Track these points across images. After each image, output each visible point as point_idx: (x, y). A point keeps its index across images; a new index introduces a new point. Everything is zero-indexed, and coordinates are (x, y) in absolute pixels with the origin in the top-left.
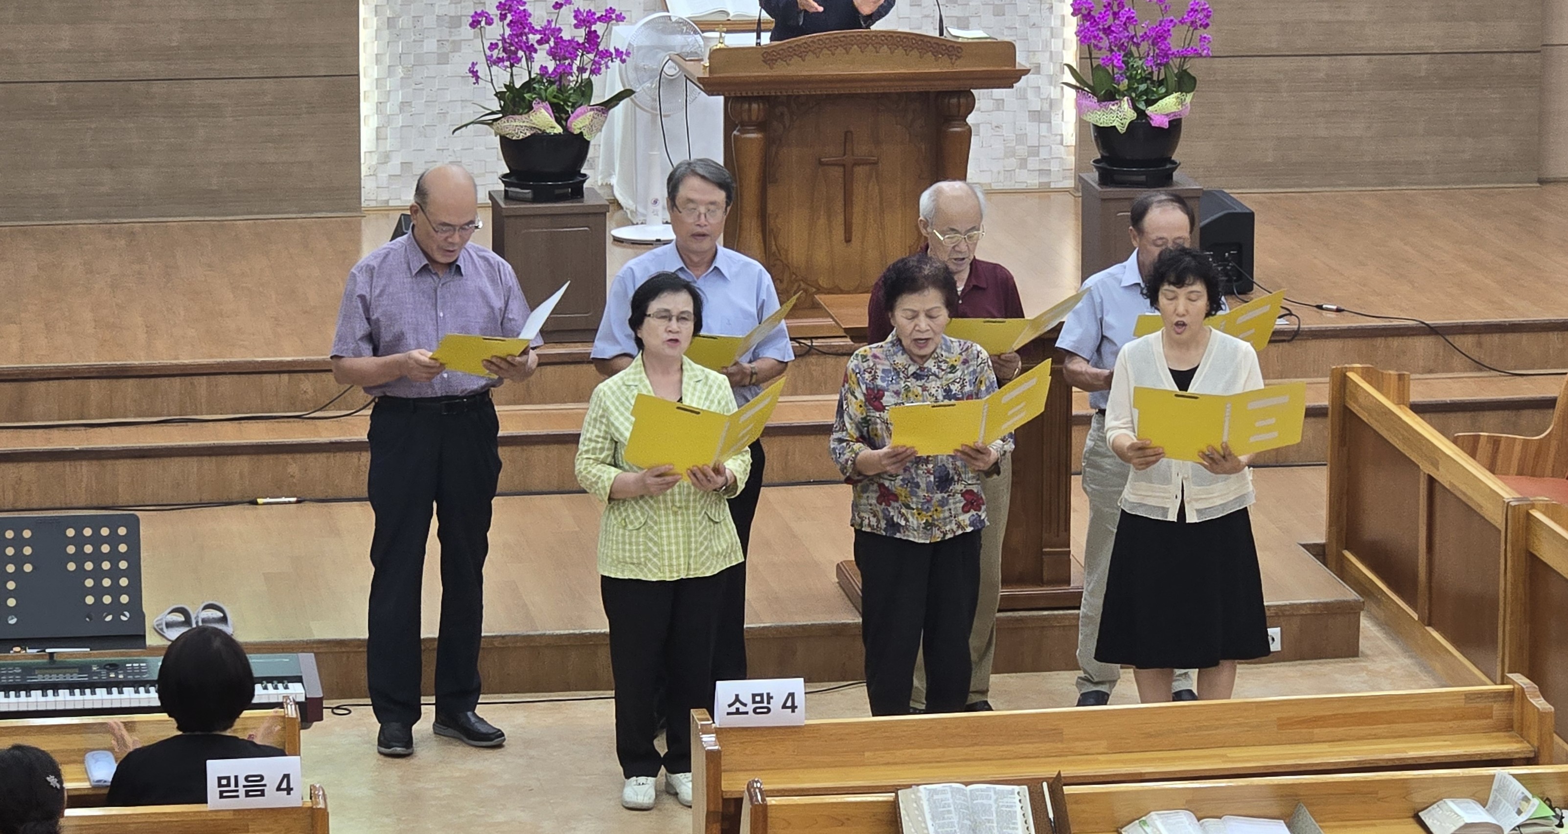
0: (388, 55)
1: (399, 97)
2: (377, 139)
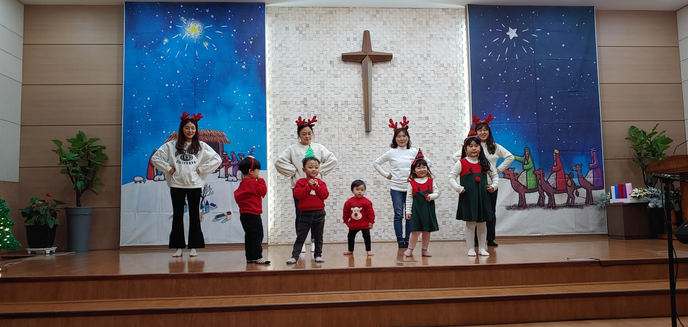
0: (277, 201)
1: (280, 213)
2: (274, 225)
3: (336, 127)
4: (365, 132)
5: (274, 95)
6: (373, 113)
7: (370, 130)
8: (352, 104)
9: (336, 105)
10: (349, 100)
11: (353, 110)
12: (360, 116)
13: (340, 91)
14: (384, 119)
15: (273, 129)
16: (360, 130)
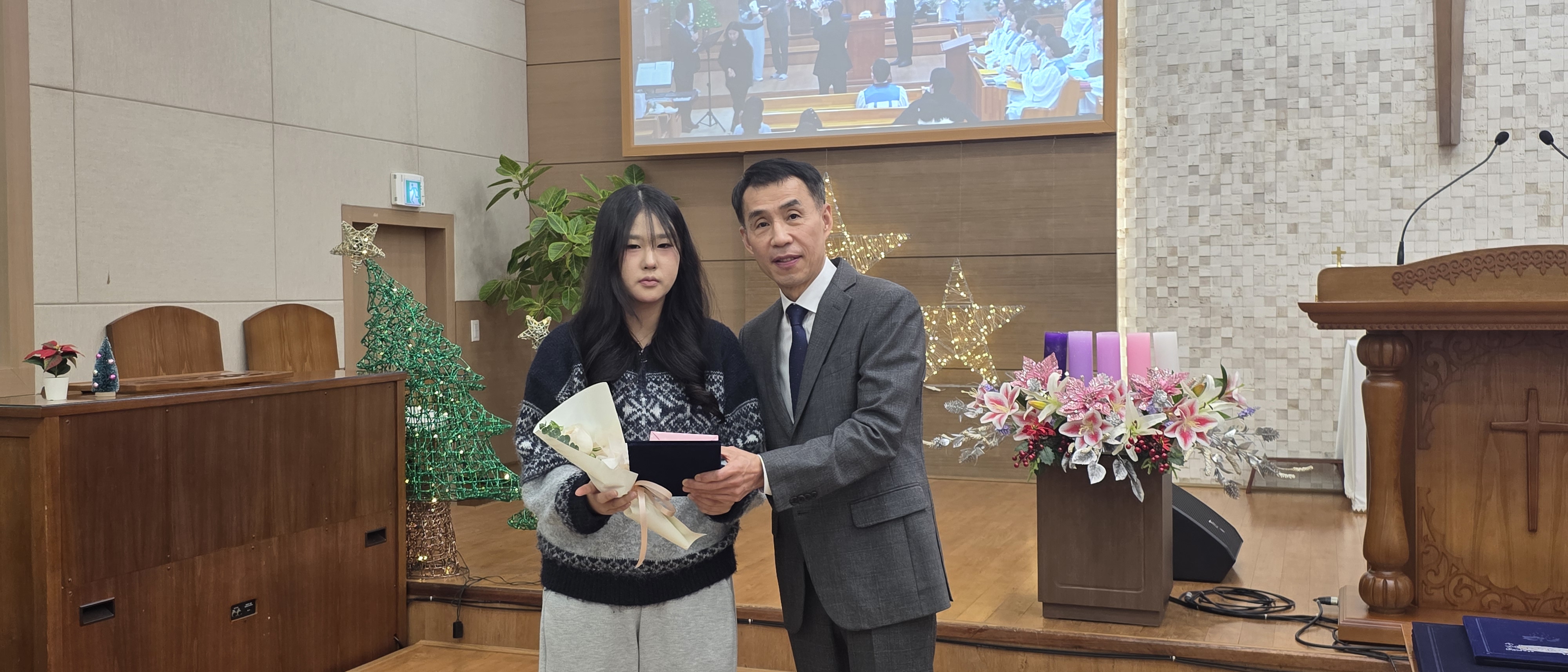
3: (1337, 135)
4: (1437, 146)
5: (1140, 50)
6: (1470, 83)
7: (1453, 142)
8: (1393, 59)
9: (1339, 65)
10: (1385, 46)
11: (1398, 77)
12: (1422, 95)
13: (1351, 19)
14: (1507, 103)
15: (1136, 149)
16: (1422, 140)
